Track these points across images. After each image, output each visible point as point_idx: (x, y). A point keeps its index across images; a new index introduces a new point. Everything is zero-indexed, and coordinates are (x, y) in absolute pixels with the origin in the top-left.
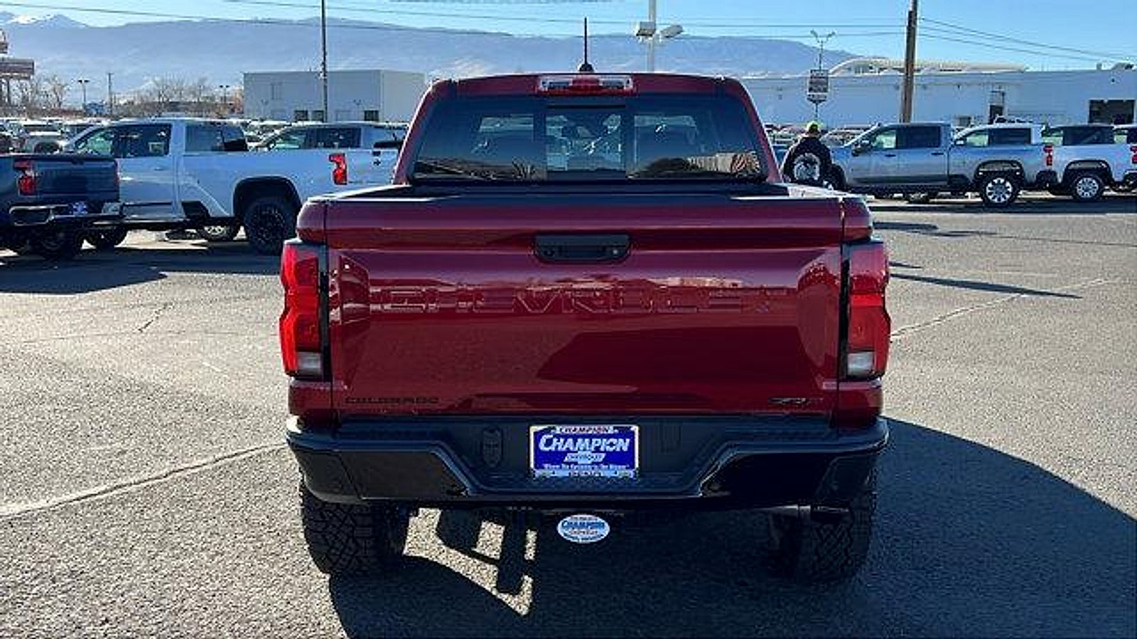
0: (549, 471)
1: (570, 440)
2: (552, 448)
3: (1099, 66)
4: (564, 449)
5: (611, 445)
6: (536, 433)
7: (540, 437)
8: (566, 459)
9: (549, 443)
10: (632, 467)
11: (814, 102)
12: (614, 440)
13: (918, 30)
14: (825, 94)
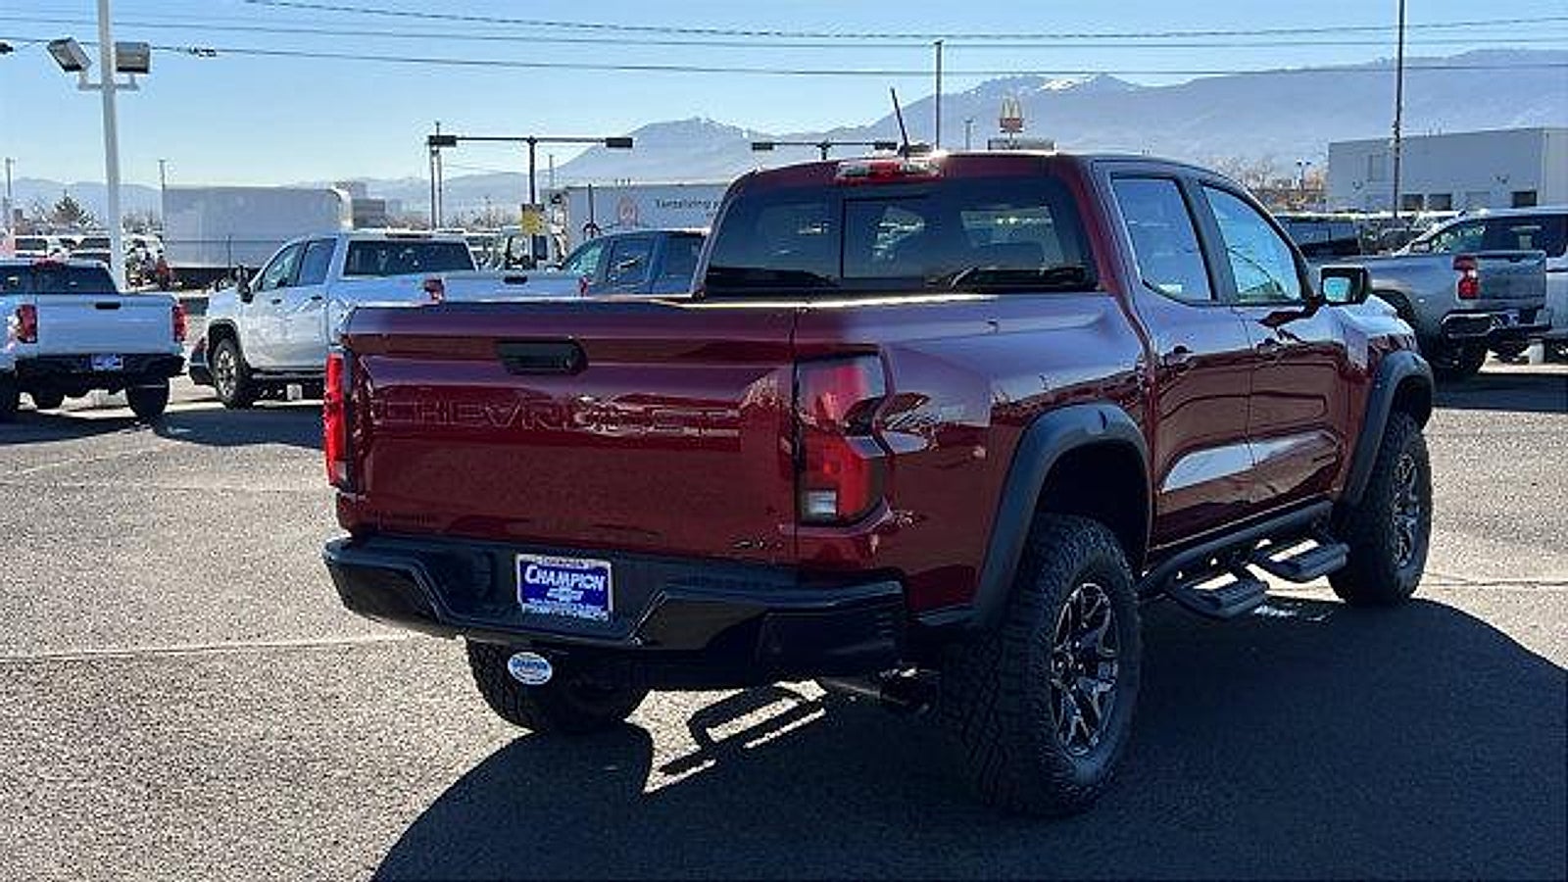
0: (534, 606)
1: (552, 574)
2: (536, 581)
4: (547, 582)
5: (589, 582)
6: (522, 563)
7: (526, 568)
8: (549, 595)
9: (534, 575)
10: (605, 609)
12: (589, 577)
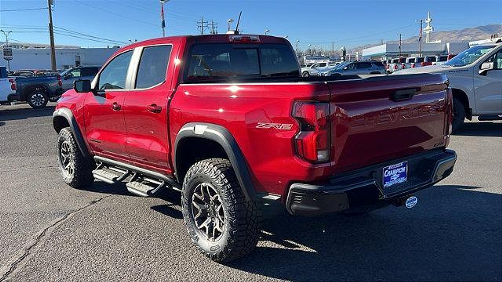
0: (387, 184)
3: (108, 47)
8: (391, 179)
10: (406, 177)
11: (7, 60)
13: (54, 31)
14: (11, 56)
